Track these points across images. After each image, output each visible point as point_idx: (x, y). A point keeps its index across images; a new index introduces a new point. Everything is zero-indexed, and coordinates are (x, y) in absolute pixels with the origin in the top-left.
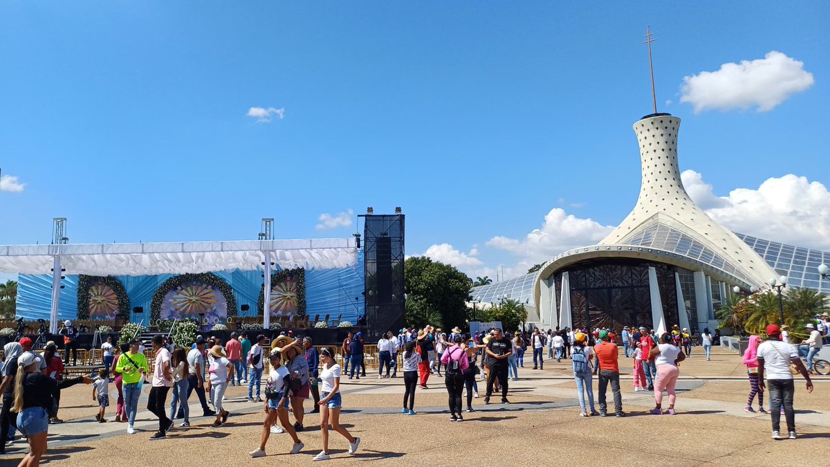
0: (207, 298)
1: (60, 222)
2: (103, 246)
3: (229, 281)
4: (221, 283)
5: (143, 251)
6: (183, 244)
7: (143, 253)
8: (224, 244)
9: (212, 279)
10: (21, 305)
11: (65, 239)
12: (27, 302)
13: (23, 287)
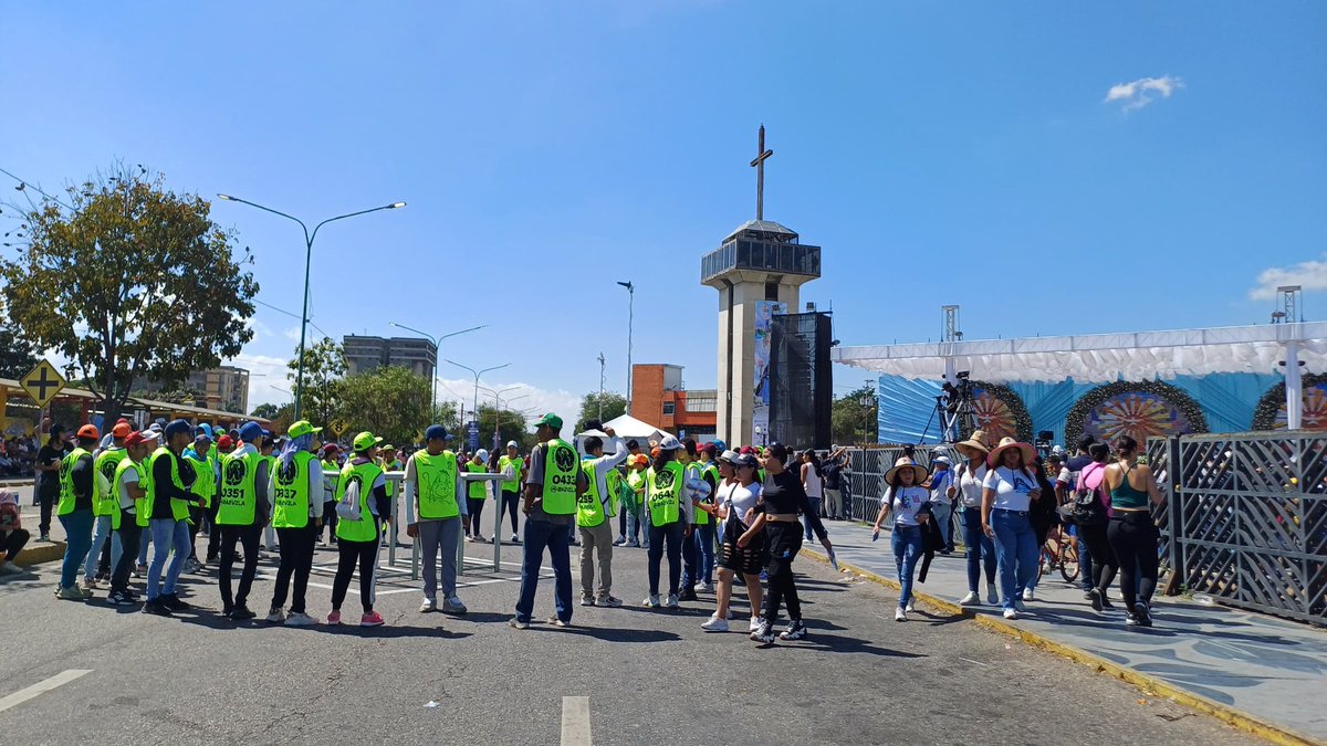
0: (1154, 421)
1: (951, 309)
2: (1013, 341)
3: (1194, 394)
4: (1182, 396)
5: (1073, 347)
6: (1136, 335)
7: (1073, 350)
8: (1207, 332)
9: (1165, 390)
10: (885, 424)
11: (959, 334)
12: (891, 419)
13: (885, 400)
